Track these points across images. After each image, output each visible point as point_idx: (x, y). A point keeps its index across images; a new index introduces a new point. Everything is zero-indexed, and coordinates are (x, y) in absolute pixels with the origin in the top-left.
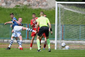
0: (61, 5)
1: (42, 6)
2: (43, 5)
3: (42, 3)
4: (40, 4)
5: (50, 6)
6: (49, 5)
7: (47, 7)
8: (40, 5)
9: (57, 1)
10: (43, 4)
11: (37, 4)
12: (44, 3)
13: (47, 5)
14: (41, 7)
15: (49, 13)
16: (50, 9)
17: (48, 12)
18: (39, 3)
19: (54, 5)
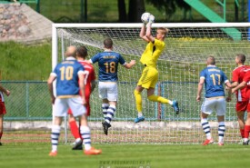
0: (64, 31)
1: (17, 35)
2: (20, 34)
3: (17, 28)
4: (11, 30)
5: (38, 34)
6: (34, 31)
7: (29, 38)
8: (12, 34)
9: (55, 22)
10: (20, 29)
11: (4, 31)
12: (23, 28)
13: (29, 32)
14: (13, 38)
15: (35, 54)
16: (38, 42)
17: (33, 50)
18: (10, 28)
19: (49, 33)
